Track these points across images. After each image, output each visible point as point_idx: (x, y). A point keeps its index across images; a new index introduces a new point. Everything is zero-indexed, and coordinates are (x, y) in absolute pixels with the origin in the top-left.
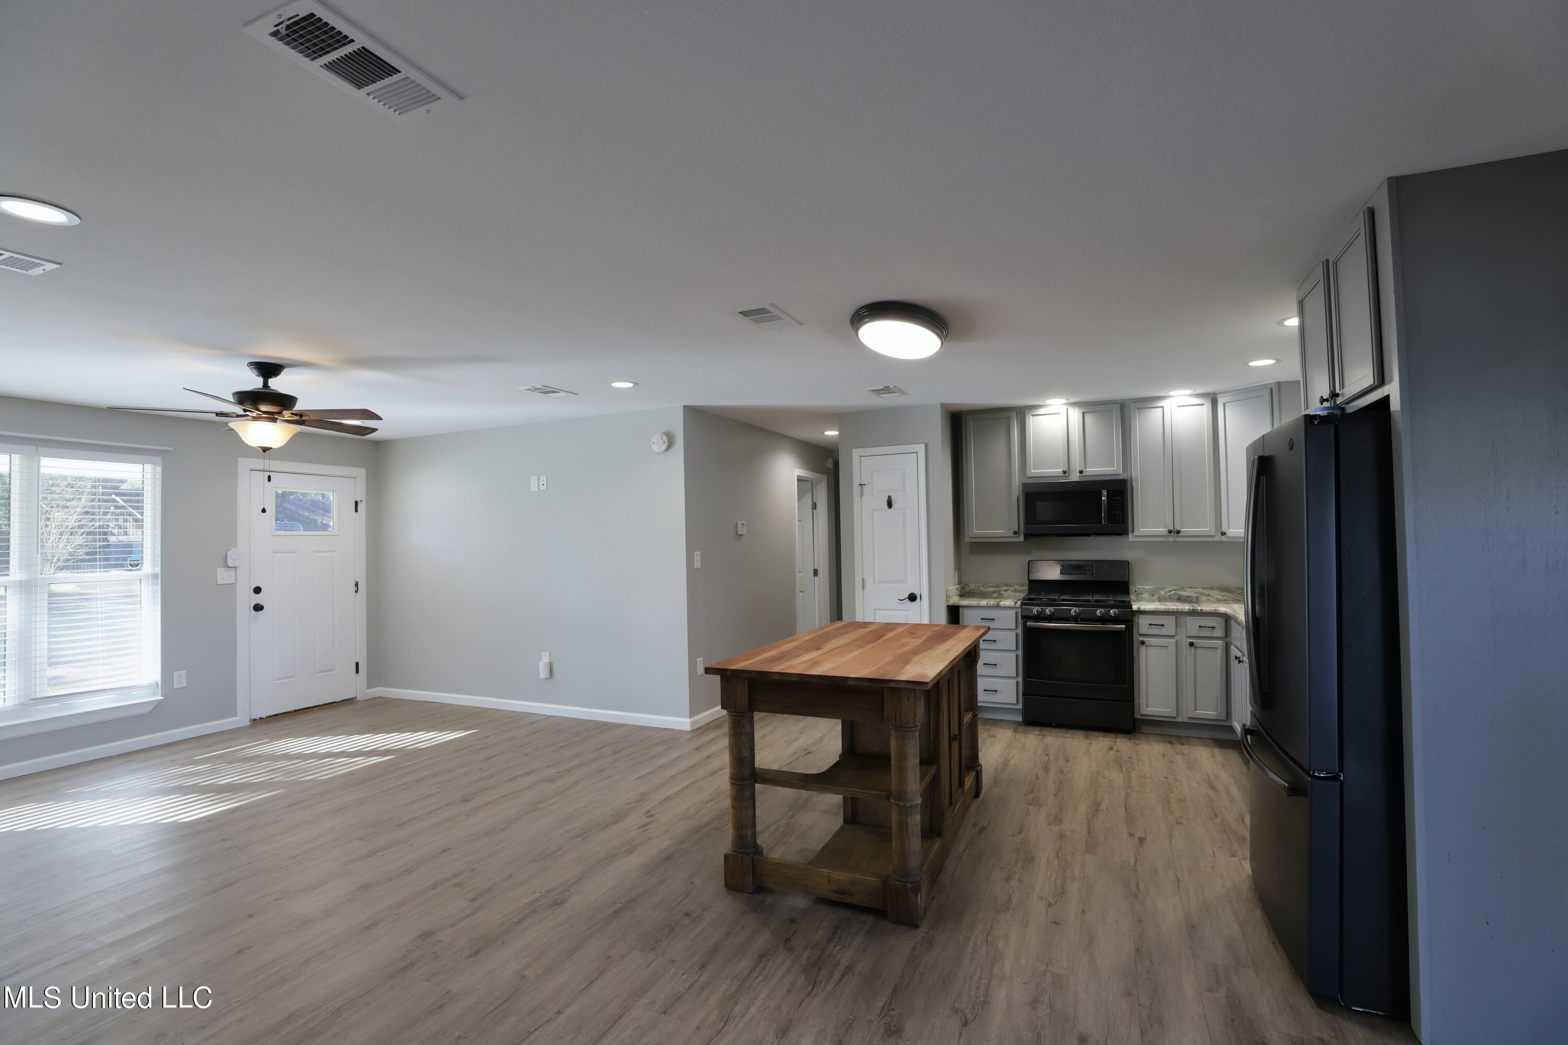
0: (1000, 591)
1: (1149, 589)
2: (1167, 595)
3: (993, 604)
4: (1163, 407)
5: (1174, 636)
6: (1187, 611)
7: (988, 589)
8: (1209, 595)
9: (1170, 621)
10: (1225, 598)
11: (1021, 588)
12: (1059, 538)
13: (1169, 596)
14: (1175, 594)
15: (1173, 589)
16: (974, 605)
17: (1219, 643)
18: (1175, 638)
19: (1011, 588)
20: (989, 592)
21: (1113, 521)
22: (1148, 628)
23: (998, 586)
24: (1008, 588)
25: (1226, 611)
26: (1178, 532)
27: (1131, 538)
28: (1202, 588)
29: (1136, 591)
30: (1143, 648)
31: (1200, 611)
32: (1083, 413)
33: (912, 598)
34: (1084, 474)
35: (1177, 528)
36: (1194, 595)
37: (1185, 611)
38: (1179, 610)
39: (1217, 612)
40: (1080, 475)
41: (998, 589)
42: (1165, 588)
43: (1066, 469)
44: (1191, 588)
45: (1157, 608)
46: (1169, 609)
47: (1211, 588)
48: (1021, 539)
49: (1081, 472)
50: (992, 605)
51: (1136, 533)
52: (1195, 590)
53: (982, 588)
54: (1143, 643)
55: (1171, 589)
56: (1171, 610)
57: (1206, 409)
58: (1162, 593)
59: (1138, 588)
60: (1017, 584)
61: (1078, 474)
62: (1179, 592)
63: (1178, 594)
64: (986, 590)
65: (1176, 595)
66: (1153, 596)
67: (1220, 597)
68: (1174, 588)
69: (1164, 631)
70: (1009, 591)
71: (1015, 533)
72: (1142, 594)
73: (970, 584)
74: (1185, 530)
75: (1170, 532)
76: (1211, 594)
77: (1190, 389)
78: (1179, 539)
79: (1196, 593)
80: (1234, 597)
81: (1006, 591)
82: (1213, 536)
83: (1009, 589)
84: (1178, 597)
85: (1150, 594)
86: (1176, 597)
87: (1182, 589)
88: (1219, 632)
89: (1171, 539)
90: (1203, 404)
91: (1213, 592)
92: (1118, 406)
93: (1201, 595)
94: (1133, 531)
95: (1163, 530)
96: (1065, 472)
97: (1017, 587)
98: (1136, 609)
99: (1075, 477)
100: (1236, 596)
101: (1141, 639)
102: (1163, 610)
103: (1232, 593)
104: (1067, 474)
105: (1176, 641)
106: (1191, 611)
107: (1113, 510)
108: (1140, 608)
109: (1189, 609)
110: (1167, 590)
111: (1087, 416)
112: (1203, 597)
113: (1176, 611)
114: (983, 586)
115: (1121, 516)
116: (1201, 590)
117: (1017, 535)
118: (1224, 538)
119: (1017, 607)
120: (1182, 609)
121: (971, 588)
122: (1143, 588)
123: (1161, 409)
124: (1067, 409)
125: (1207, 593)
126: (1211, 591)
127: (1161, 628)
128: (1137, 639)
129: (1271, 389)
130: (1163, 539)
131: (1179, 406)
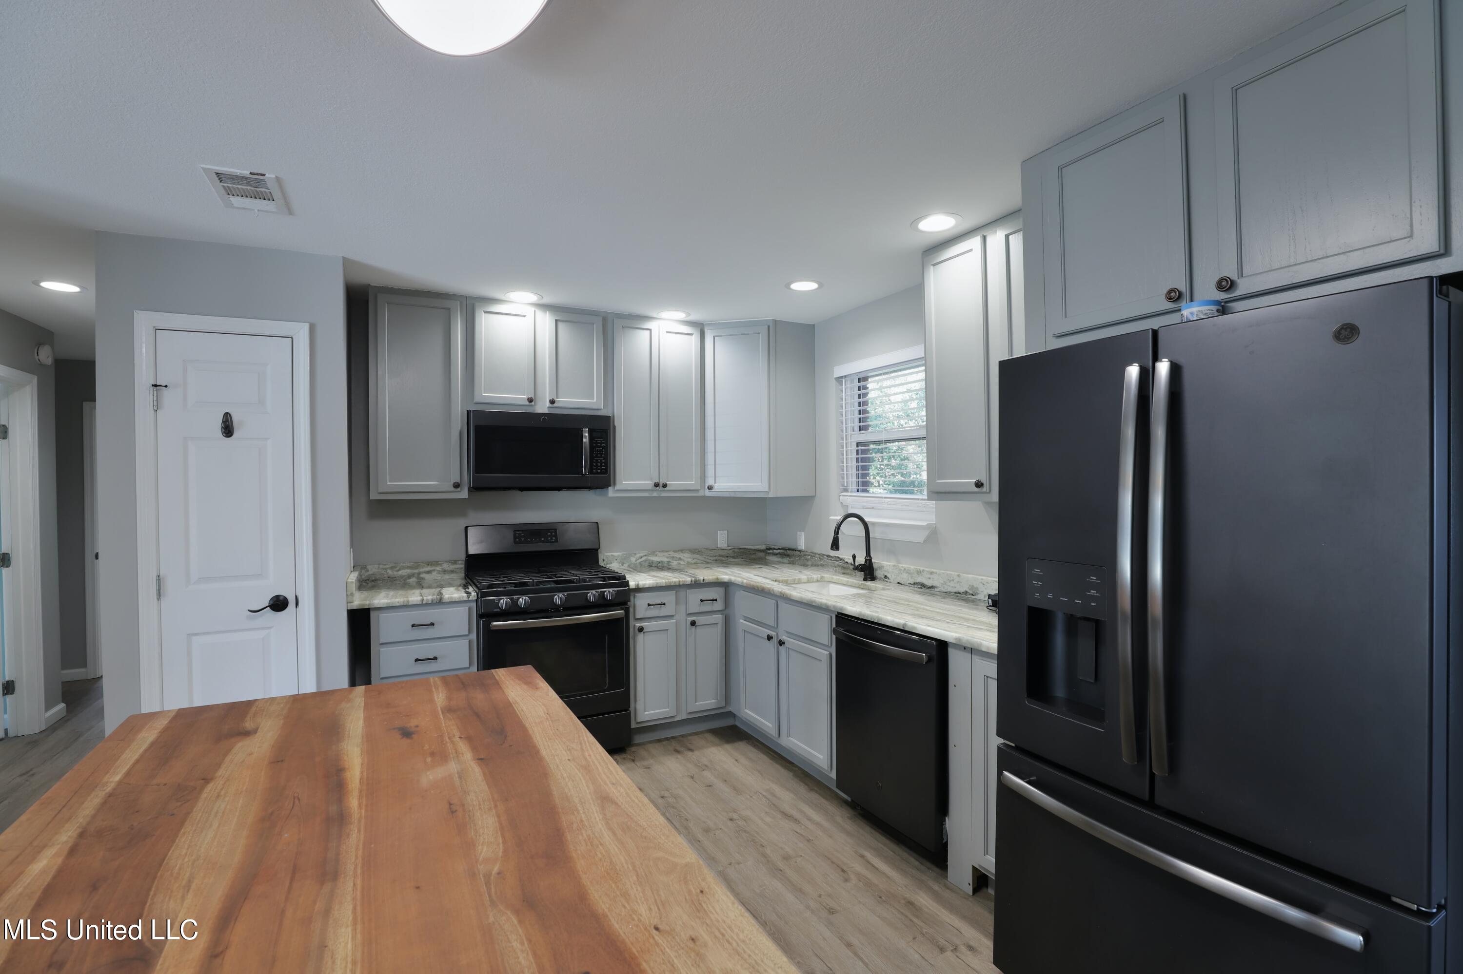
0: (419, 574)
1: (619, 556)
2: (638, 561)
3: (432, 600)
4: (650, 330)
5: (672, 616)
6: (690, 583)
7: (400, 572)
8: (680, 559)
9: (669, 597)
10: (695, 561)
11: (453, 567)
12: (520, 492)
13: (640, 563)
14: (645, 561)
15: (644, 554)
17: (719, 618)
18: (675, 618)
19: (438, 568)
20: (402, 577)
21: (594, 471)
22: (646, 610)
23: (417, 565)
24: (433, 568)
25: (730, 579)
26: (665, 486)
27: (611, 492)
28: (673, 551)
29: (604, 560)
30: (640, 637)
31: (702, 582)
32: (556, 321)
33: (279, 604)
34: (555, 405)
35: (662, 481)
36: (665, 560)
37: (687, 583)
38: (681, 583)
39: (719, 581)
40: (551, 405)
41: (416, 571)
42: (635, 554)
43: (532, 395)
44: (663, 551)
45: (657, 583)
46: (670, 583)
47: (682, 551)
48: (464, 494)
49: (552, 402)
51: (618, 487)
52: (666, 554)
53: (389, 571)
54: (641, 629)
55: (642, 555)
56: (672, 584)
57: (695, 340)
58: (633, 559)
59: (606, 556)
60: (446, 561)
61: (548, 404)
62: (649, 558)
63: (649, 560)
64: (395, 573)
65: (648, 562)
66: (623, 565)
67: (690, 560)
68: (645, 552)
69: (664, 611)
70: (434, 573)
71: (457, 486)
72: (611, 563)
73: (369, 567)
74: (672, 483)
75: (656, 485)
76: (682, 558)
77: (682, 311)
78: (664, 494)
79: (667, 558)
80: (705, 560)
81: (429, 572)
82: (698, 490)
83: (434, 570)
84: (649, 563)
85: (619, 563)
86: (647, 564)
87: (653, 553)
88: (718, 606)
89: (655, 494)
90: (691, 335)
91: (684, 555)
92: (600, 319)
93: (673, 560)
94: (615, 484)
95: (648, 483)
96: (529, 400)
97: (446, 566)
98: (634, 587)
99: (542, 407)
100: (705, 558)
101: (638, 625)
102: (664, 585)
103: (702, 555)
104: (533, 403)
105: (676, 622)
106: (693, 582)
107: (594, 455)
108: (638, 585)
109: (691, 581)
110: (638, 555)
111: (560, 325)
112: (675, 562)
113: (677, 584)
114: (392, 568)
115: (603, 464)
116: (671, 553)
117: (459, 489)
118: (708, 493)
119: (472, 601)
120: (684, 581)
121: (370, 573)
122: (612, 555)
123: (649, 331)
124: (535, 311)
125: (678, 556)
126: (682, 554)
127: (661, 607)
128: (634, 624)
129: (769, 327)
130: (646, 494)
131: (667, 332)
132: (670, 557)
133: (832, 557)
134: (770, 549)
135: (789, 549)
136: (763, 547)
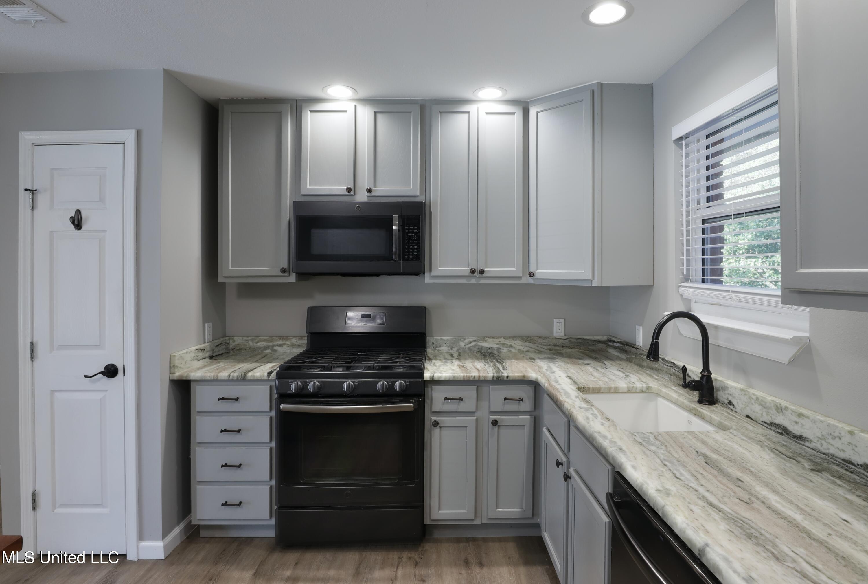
0: (273, 346)
1: (448, 340)
2: (467, 346)
3: (237, 377)
4: (469, 113)
5: (474, 413)
6: (491, 379)
7: (259, 344)
8: (511, 346)
9: (469, 393)
10: (526, 349)
11: (299, 342)
12: (342, 277)
13: (470, 349)
14: (475, 346)
15: (474, 339)
16: (209, 379)
17: (526, 419)
18: (476, 414)
19: (288, 342)
20: (260, 348)
21: (406, 257)
22: (443, 404)
23: (271, 338)
24: (284, 342)
25: (537, 379)
26: (482, 272)
27: (427, 279)
28: (504, 338)
29: (433, 343)
30: (436, 431)
31: (505, 378)
32: (375, 113)
33: (111, 371)
34: (373, 193)
35: (481, 267)
36: (495, 346)
37: (489, 379)
38: (482, 379)
39: (526, 379)
40: (368, 194)
41: (271, 344)
42: (465, 339)
43: (351, 186)
44: (493, 338)
45: (454, 377)
46: (469, 377)
47: (513, 338)
48: (292, 278)
49: (369, 191)
50: (235, 379)
51: (433, 273)
52: (497, 341)
53: (250, 343)
54: (436, 424)
55: (471, 340)
56: (471, 379)
57: (517, 119)
58: (462, 344)
59: (436, 339)
60: (294, 337)
61: (366, 193)
62: (479, 343)
63: (479, 346)
64: (255, 344)
65: (477, 347)
66: (452, 349)
67: (522, 348)
69: (462, 407)
70: (285, 347)
71: (283, 271)
72: (440, 347)
73: (235, 338)
74: (491, 270)
75: (473, 271)
76: (513, 345)
77: (499, 88)
78: (483, 281)
79: (497, 344)
80: (537, 348)
81: (280, 345)
82: (520, 278)
83: (285, 344)
84: (479, 349)
85: (448, 347)
86: (476, 349)
87: (483, 339)
88: (527, 405)
89: (473, 281)
90: (513, 114)
91: (515, 342)
92: (417, 107)
93: (503, 346)
94: (430, 270)
95: (465, 269)
96: (349, 190)
97: (294, 341)
98: (428, 379)
99: (362, 197)
100: (538, 346)
101: (434, 418)
102: (462, 379)
103: (535, 343)
104: (352, 193)
105: (477, 419)
106: (495, 379)
107: (407, 241)
108: (433, 377)
109: (493, 377)
110: (467, 341)
111: (379, 116)
112: (505, 349)
113: (477, 379)
114: (252, 340)
115: (415, 250)
116: (502, 340)
117: (286, 274)
118: (531, 281)
119: (271, 380)
120: (485, 377)
121: (236, 343)
122: (442, 339)
123: (467, 115)
124: (356, 106)
125: (509, 344)
126: (513, 341)
127: (459, 402)
128: (430, 418)
129: (593, 92)
130: (464, 281)
131: (487, 114)
132: (500, 343)
133: (667, 361)
134: (611, 341)
135: (627, 345)
136: (605, 338)
